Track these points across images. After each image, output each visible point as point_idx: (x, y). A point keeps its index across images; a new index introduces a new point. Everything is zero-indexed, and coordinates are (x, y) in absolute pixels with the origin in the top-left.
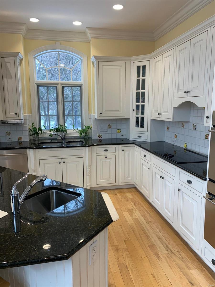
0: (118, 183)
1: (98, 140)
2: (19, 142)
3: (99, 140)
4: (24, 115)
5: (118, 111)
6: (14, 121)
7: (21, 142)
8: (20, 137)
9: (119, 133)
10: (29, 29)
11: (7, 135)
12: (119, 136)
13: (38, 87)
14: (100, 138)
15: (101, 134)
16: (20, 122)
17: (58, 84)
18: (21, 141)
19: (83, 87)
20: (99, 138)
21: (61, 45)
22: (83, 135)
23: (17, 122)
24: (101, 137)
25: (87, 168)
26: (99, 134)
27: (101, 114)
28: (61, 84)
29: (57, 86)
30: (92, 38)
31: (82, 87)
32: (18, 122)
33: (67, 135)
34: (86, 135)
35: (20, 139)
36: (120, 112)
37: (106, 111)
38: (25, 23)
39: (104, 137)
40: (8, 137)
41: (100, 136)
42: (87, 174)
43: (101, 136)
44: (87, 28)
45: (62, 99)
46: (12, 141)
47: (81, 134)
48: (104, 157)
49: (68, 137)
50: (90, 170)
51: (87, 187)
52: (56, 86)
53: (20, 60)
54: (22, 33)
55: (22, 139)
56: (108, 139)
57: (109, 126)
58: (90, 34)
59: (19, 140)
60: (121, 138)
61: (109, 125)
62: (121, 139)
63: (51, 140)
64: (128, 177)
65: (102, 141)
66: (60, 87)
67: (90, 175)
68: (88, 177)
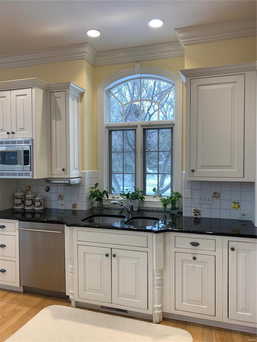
0: (221, 318)
1: (193, 219)
2: (73, 211)
3: (196, 219)
4: (82, 171)
5: (229, 167)
6: (61, 179)
7: (76, 211)
8: (75, 204)
9: (237, 209)
10: (99, 52)
11: (59, 199)
12: (236, 215)
13: (110, 132)
14: (197, 215)
15: (198, 209)
16: (68, 182)
17: (137, 126)
18: (75, 209)
19: (176, 129)
20: (195, 215)
21: (141, 67)
22: (169, 206)
23: (64, 181)
24: (200, 215)
25: (155, 273)
26: (196, 209)
27: (193, 171)
28: (142, 126)
29: (136, 129)
30: (186, 45)
31: (173, 128)
32: (66, 181)
33: (145, 205)
34: (174, 208)
35: (74, 206)
36: (234, 169)
37: (203, 167)
38: (87, 42)
39: (205, 214)
40: (61, 202)
41: (197, 212)
42: (154, 285)
43: (199, 213)
44: (175, 29)
45: (142, 148)
46: (65, 208)
47: (165, 205)
48: (190, 257)
49: (146, 209)
50: (160, 277)
51: (155, 310)
52: (134, 128)
53: (81, 95)
54: (84, 58)
55: (77, 207)
56: (212, 218)
57: (216, 195)
58: (183, 39)
59: (73, 208)
60: (239, 219)
61: (215, 193)
62: (240, 221)
63: (121, 212)
64: (244, 310)
65: (200, 221)
66: (140, 130)
67: (160, 287)
68: (156, 292)
